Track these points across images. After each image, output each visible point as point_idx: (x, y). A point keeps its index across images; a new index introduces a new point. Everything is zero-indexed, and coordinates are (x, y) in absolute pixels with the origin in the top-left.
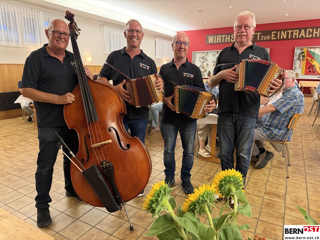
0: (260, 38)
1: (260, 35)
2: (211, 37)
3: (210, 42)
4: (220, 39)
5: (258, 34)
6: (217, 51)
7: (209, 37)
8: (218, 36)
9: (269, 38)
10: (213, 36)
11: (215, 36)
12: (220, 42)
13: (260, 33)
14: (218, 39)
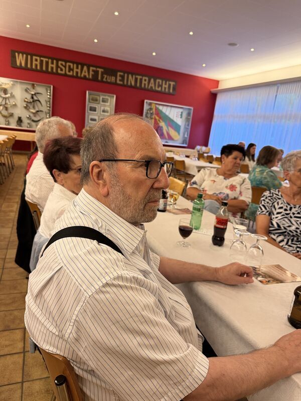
2: (21, 55)
3: (18, 64)
4: (38, 63)
5: (99, 71)
6: (33, 84)
7: (17, 54)
9: (114, 80)
10: (24, 56)
11: (29, 57)
12: (38, 67)
13: (103, 70)
14: (34, 62)
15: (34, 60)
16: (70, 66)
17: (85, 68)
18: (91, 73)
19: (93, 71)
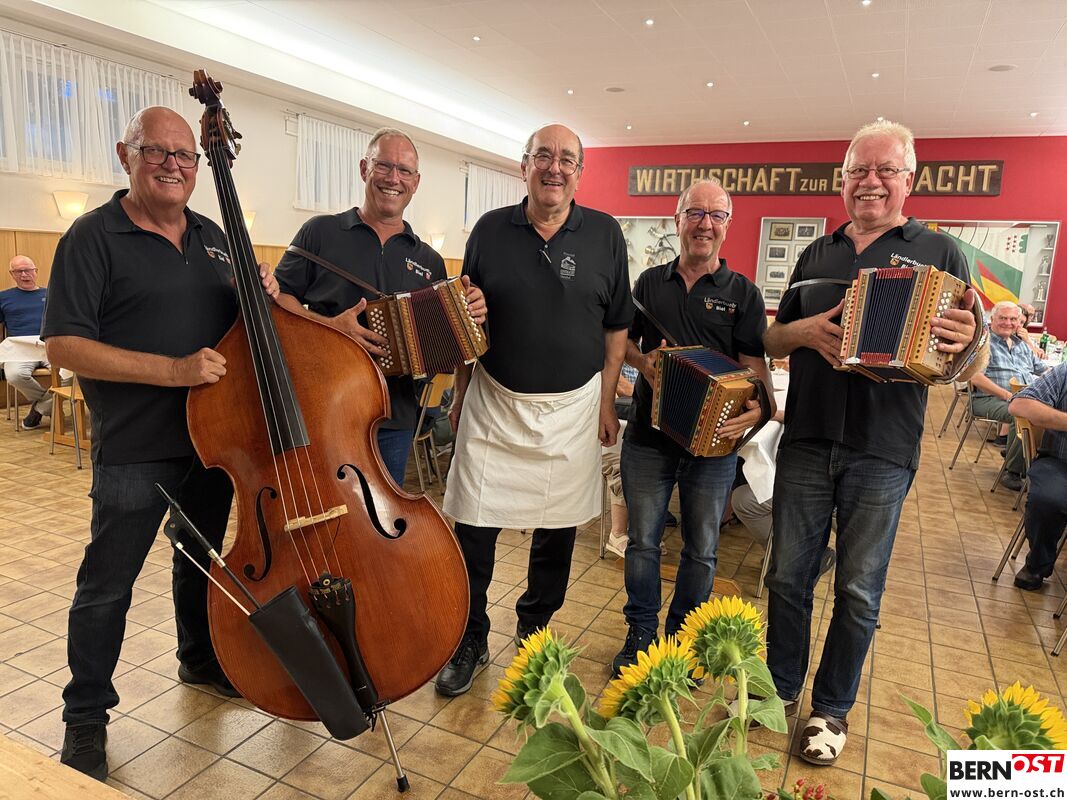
0: (798, 184)
1: (799, 176)
2: (645, 171)
3: (640, 189)
4: (672, 181)
5: (790, 173)
6: (664, 220)
7: (638, 171)
8: (667, 172)
9: (825, 185)
10: (651, 171)
11: (658, 171)
12: (673, 189)
13: (798, 170)
14: (666, 181)
15: (666, 175)
16: (730, 175)
17: (762, 173)
18: (774, 179)
19: (778, 175)
